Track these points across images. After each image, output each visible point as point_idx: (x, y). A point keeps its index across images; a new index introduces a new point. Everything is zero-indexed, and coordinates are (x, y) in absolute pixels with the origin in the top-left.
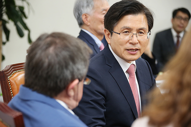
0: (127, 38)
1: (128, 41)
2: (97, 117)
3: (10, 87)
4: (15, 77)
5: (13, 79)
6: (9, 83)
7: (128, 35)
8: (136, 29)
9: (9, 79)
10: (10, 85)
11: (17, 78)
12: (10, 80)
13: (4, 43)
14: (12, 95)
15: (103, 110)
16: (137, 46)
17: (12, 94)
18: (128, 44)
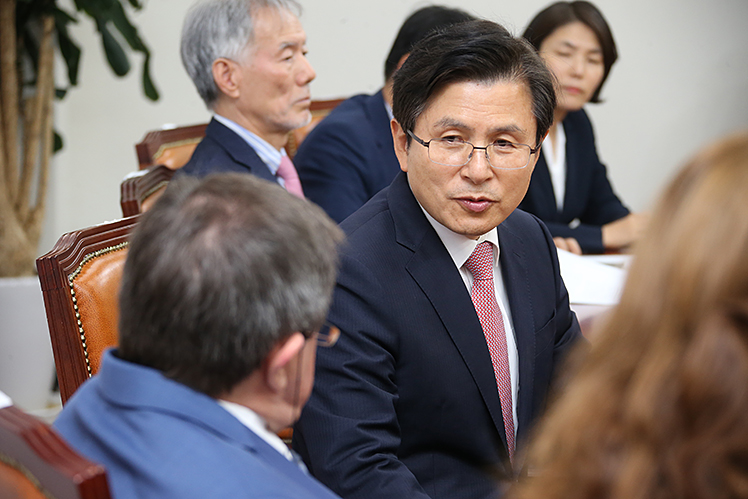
0: (454, 158)
1: (460, 169)
2: (373, 422)
3: (77, 310)
4: (92, 277)
5: (85, 283)
6: (73, 295)
7: (458, 148)
8: (484, 130)
9: (71, 284)
10: (75, 303)
11: (97, 278)
12: (76, 286)
13: (61, 94)
14: (83, 338)
15: (390, 396)
16: (485, 189)
17: (82, 334)
18: (458, 180)
